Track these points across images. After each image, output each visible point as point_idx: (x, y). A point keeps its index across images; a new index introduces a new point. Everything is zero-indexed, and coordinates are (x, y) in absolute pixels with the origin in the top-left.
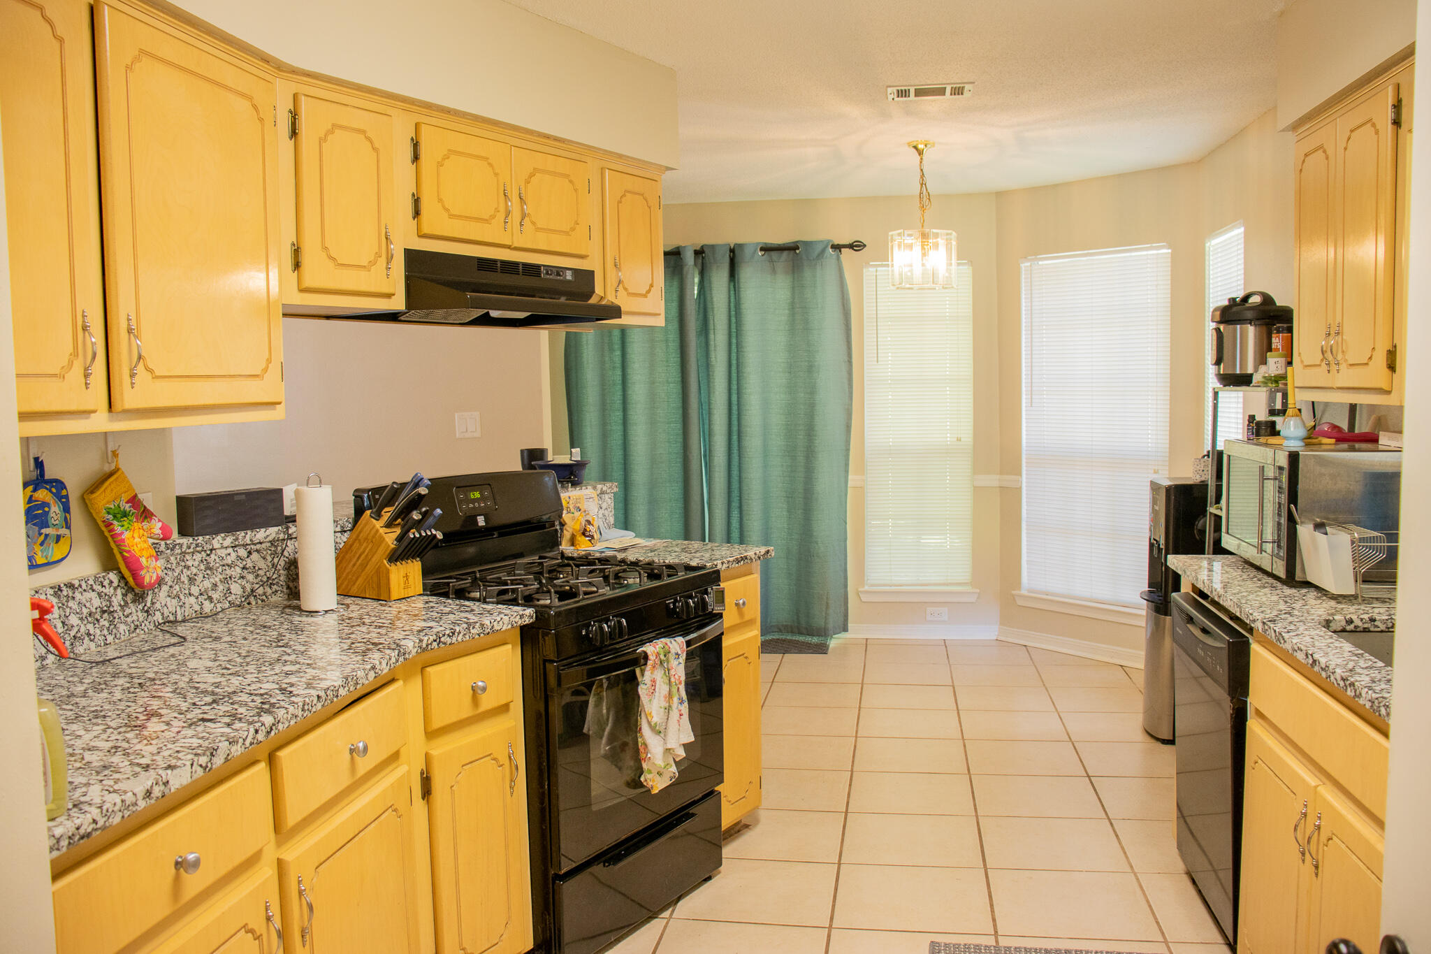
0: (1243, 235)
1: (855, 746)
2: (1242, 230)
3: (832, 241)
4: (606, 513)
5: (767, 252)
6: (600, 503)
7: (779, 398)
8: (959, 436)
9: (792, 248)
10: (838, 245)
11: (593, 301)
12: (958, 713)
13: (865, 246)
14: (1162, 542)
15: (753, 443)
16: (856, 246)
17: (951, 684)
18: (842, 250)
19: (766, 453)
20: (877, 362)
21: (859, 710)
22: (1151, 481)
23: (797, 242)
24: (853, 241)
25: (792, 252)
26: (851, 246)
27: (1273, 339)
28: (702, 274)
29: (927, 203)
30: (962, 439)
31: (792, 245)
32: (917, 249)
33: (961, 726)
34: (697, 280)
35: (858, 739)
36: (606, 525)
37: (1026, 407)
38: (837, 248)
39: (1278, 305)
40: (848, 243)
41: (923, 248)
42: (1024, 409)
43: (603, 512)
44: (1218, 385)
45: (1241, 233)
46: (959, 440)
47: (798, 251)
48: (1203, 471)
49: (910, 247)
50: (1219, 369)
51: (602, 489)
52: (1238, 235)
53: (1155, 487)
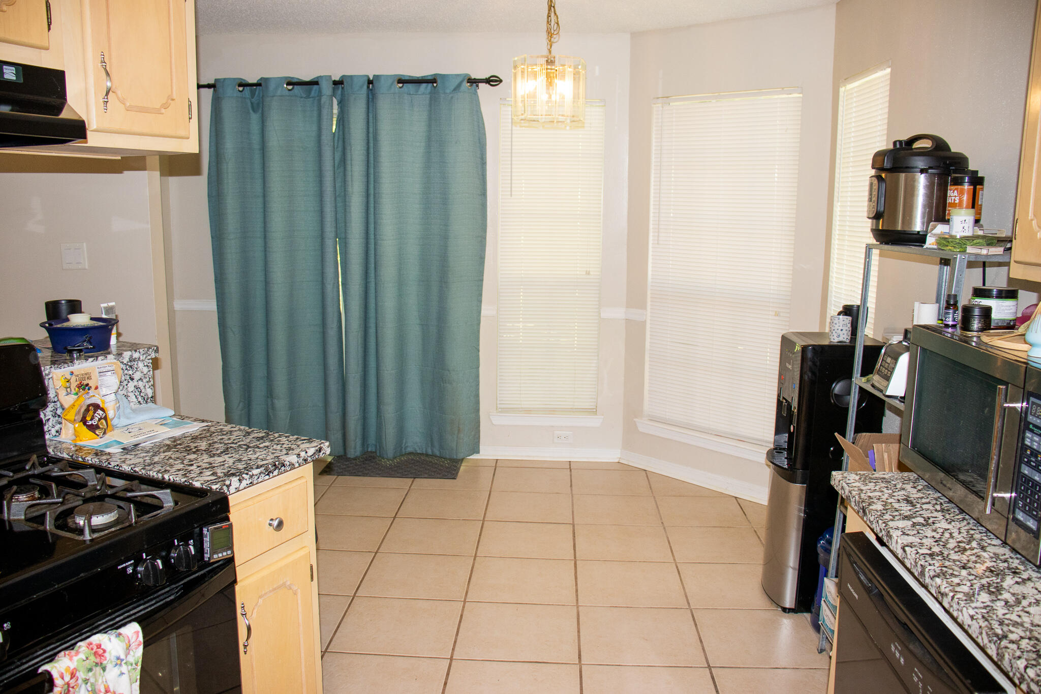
0: (889, 77)
1: (461, 616)
2: (889, 70)
3: (470, 76)
4: (141, 384)
5: (405, 84)
6: (131, 372)
7: (414, 228)
8: (588, 270)
9: (431, 81)
10: (475, 79)
11: (65, 115)
12: (575, 564)
13: (501, 81)
14: (795, 404)
15: (388, 272)
16: (493, 81)
17: (572, 523)
18: (480, 85)
19: (401, 283)
20: (511, 195)
21: (475, 559)
22: (783, 336)
23: (435, 75)
24: (489, 76)
25: (430, 85)
26: (488, 81)
27: (949, 193)
28: (341, 103)
29: (555, 28)
30: (591, 273)
31: (429, 78)
32: (542, 79)
33: (576, 585)
34: (335, 111)
35: (467, 604)
36: (140, 399)
37: (653, 244)
38: (474, 82)
39: (952, 151)
40: (485, 78)
41: (548, 76)
42: (650, 246)
43: (136, 383)
44: (873, 241)
45: (888, 74)
46: (588, 273)
47: (435, 85)
48: (842, 330)
49: (535, 75)
50: (877, 224)
51: (131, 356)
52: (882, 77)
53: (786, 342)
